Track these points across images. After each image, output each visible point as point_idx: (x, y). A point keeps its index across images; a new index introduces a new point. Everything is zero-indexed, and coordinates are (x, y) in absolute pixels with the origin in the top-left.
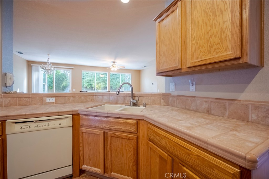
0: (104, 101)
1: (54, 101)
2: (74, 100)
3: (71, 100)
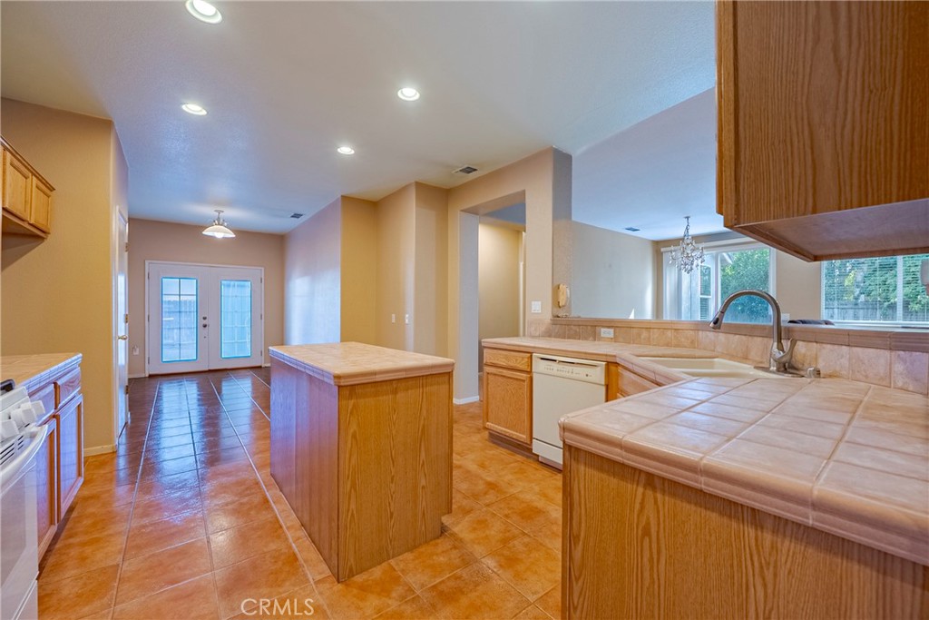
0: (719, 349)
1: (612, 336)
2: (649, 338)
3: (642, 337)
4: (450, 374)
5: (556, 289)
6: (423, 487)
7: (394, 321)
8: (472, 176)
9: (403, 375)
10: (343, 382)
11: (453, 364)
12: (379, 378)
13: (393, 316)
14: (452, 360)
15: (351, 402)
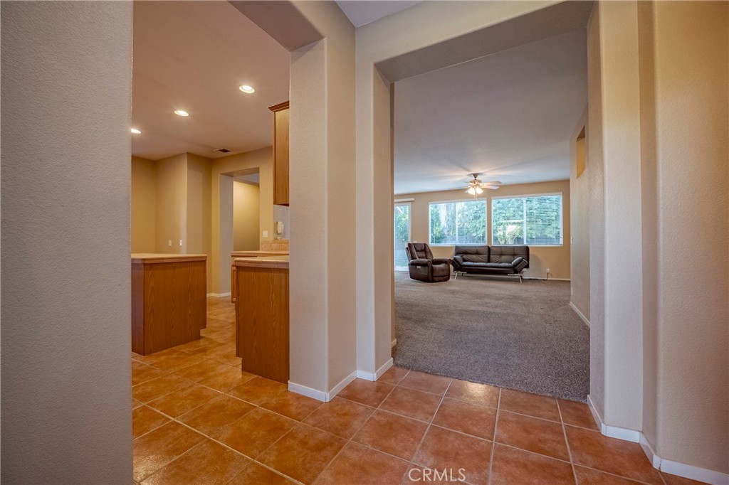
4: (205, 261)
5: (276, 224)
6: (190, 315)
7: (170, 245)
8: (226, 154)
9: (179, 260)
10: (146, 262)
11: (206, 257)
12: (165, 261)
13: (170, 241)
14: (206, 255)
15: (151, 272)
